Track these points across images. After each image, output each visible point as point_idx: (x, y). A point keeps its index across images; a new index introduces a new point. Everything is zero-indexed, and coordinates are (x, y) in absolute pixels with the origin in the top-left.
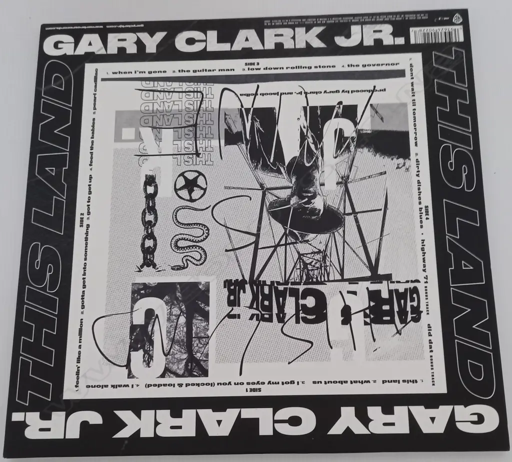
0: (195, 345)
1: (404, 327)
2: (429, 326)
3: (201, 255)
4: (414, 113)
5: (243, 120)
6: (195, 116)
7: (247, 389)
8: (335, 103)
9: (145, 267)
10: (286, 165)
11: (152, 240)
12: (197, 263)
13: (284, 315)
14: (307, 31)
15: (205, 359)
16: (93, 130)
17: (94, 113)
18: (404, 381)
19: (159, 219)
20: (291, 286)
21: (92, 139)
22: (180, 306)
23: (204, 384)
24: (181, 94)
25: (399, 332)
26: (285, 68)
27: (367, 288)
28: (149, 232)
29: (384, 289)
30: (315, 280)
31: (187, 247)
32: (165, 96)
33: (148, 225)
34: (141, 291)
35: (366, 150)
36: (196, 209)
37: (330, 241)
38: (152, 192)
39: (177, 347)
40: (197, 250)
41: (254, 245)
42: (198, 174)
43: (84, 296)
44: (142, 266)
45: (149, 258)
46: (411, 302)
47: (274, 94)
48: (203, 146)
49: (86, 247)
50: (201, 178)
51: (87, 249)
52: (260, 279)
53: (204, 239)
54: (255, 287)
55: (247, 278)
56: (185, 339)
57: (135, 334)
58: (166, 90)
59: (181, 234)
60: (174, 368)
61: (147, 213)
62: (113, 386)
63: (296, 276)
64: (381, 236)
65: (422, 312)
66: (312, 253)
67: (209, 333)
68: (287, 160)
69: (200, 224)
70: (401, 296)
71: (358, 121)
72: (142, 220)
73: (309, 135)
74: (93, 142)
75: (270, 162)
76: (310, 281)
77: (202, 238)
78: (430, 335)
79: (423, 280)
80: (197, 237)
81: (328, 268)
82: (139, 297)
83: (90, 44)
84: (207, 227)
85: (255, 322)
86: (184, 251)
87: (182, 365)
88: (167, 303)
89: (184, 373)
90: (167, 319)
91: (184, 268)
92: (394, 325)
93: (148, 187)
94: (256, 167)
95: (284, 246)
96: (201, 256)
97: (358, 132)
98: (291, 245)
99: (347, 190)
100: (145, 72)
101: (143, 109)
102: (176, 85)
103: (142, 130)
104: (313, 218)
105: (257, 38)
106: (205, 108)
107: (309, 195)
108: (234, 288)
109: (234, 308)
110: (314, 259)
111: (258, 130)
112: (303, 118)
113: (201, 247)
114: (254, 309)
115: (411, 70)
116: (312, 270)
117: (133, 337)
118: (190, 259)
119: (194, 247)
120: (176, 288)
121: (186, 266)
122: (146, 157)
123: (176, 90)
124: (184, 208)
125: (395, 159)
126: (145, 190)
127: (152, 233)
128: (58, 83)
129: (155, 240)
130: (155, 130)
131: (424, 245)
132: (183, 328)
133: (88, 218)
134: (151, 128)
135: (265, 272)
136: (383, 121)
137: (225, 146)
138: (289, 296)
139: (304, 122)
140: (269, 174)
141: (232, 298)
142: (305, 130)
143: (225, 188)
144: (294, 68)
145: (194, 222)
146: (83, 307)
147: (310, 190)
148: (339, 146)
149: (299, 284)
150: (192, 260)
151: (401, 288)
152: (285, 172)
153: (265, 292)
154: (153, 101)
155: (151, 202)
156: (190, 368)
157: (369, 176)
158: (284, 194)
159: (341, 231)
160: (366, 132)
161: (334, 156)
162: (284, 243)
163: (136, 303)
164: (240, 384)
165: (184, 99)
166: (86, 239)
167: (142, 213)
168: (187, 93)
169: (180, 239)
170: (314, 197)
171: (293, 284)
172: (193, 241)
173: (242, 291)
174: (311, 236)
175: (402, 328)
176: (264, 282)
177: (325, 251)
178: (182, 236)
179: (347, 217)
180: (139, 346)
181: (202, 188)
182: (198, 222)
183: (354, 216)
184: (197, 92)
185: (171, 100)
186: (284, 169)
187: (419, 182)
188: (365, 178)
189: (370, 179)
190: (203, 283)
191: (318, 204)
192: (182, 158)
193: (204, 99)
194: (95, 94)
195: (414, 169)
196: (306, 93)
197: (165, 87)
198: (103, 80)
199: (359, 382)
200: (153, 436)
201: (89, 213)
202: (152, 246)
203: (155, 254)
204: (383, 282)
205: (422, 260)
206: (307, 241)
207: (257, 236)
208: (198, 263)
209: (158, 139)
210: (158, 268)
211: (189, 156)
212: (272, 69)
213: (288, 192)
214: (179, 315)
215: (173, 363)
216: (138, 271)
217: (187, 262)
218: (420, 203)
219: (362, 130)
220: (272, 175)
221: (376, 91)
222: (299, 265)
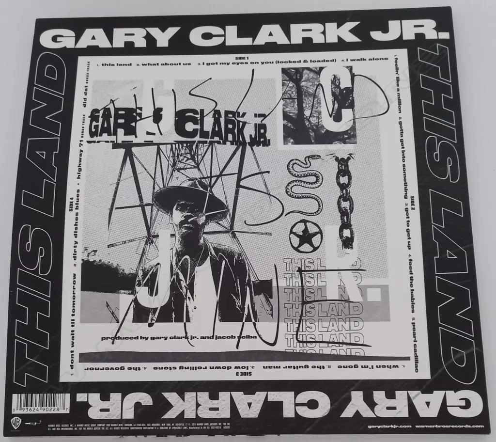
0: (294, 92)
1: (107, 106)
2: (85, 106)
3: (293, 169)
4: (74, 310)
5: (253, 308)
6: (304, 315)
7: (248, 59)
8: (157, 325)
9: (346, 158)
10: (209, 257)
11: (341, 183)
12: (297, 161)
13: (214, 116)
14: (183, 413)
15: (285, 82)
16: (413, 299)
17: (413, 319)
18: (113, 65)
19: (336, 203)
20: (207, 140)
21: (412, 288)
22: (311, 125)
23: (285, 62)
24: (321, 340)
25: (112, 101)
26: (208, 368)
27: (136, 137)
28: (344, 190)
29: (121, 136)
30: (185, 145)
31: (307, 176)
32: (338, 338)
33: (346, 197)
34: (348, 137)
35: (127, 272)
36: (300, 212)
37: (168, 180)
38: (345, 231)
39: (311, 91)
40: (297, 173)
41: (242, 177)
42: (299, 249)
43: (401, 133)
44: (349, 159)
45: (343, 166)
46: (98, 125)
47: (220, 338)
48: (294, 280)
49: (405, 177)
50: (296, 245)
51: (404, 175)
52: (236, 146)
53: (290, 183)
54: (241, 139)
55: (248, 148)
56: (304, 97)
57: (349, 101)
58: (337, 345)
59: (314, 188)
60: (312, 75)
61: (348, 209)
62: (364, 60)
63: (202, 149)
64: (119, 183)
65: (89, 117)
66: (186, 169)
67: (282, 102)
68: (208, 262)
69: (295, 197)
70: (106, 130)
71: (133, 303)
72: (353, 202)
73: (185, 290)
74: (412, 286)
75: (226, 261)
76: (189, 144)
77: (293, 184)
78: (85, 99)
79: (85, 143)
80: (297, 185)
81: (171, 155)
82: (349, 132)
83: (428, 404)
84: (288, 195)
85: (241, 111)
86: (309, 172)
87: (305, 77)
88: (323, 126)
89: (303, 71)
90: (322, 114)
91: (309, 157)
92: (116, 107)
93: (350, 236)
94: (240, 255)
95: (212, 175)
96: (293, 167)
97: (133, 292)
98: (206, 176)
99: (148, 229)
100: (362, 367)
101: (361, 323)
102: (327, 350)
103: (360, 299)
104: (183, 202)
105: (238, 407)
106: (294, 323)
107: (186, 225)
108: (261, 139)
109: (260, 123)
110: (184, 163)
111: (237, 296)
112: (190, 309)
113: (293, 175)
114: (242, 122)
115: (72, 362)
116: (186, 154)
117: (351, 98)
118: (303, 165)
119: (300, 175)
120: (314, 139)
121: (307, 159)
122: (354, 268)
123: (326, 345)
124: (312, 214)
125: (98, 260)
126: (352, 233)
127: (342, 190)
128: (458, 356)
129: (338, 183)
130: (346, 299)
131: (78, 173)
132: (306, 106)
133: (407, 205)
134: (351, 300)
135: (231, 153)
136: (107, 303)
137: (272, 280)
138: (209, 132)
139: (190, 304)
140: (227, 247)
141: (262, 131)
142: (189, 295)
143: (270, 234)
144: (198, 368)
145: (302, 199)
146: (400, 123)
147: (185, 230)
148: (154, 276)
149: (199, 142)
150: (301, 164)
151: (105, 136)
152: (210, 249)
153: (231, 135)
154: (350, 332)
155: (346, 220)
156: (298, 75)
157: (125, 243)
158: (212, 226)
159: (157, 189)
160: (125, 292)
161: (159, 266)
162: (213, 179)
163: (351, 127)
164: (253, 63)
165: (316, 333)
166: (406, 184)
167: (353, 209)
168: (314, 340)
169: (314, 183)
170: (182, 223)
171: (206, 142)
172: (302, 181)
173: (253, 136)
174: (186, 184)
175: (109, 104)
176: (232, 143)
177: (173, 170)
178: (312, 186)
179: (150, 202)
180: (345, 92)
181: (294, 234)
182: (297, 199)
183: (143, 203)
184: (303, 342)
185: (331, 333)
186: (211, 252)
187: (76, 236)
188: (130, 241)
189: (125, 240)
190: (290, 144)
191: (178, 216)
192: (316, 266)
193: (295, 333)
194: (415, 341)
195: (80, 249)
196: (186, 337)
197: (338, 349)
198: (408, 358)
199: (151, 65)
200: (326, 24)
201: (407, 210)
202: (341, 177)
203: (338, 170)
204: (121, 142)
205: (82, 160)
206: (190, 179)
207: (239, 186)
208: (295, 161)
209: (342, 289)
210: (334, 157)
211: (309, 269)
212: (223, 368)
213: (207, 229)
214: (310, 116)
215: (313, 78)
216: (352, 154)
217: (306, 162)
218: (77, 214)
219: (129, 294)
220: (223, 247)
221: (111, 338)
222: (199, 158)
